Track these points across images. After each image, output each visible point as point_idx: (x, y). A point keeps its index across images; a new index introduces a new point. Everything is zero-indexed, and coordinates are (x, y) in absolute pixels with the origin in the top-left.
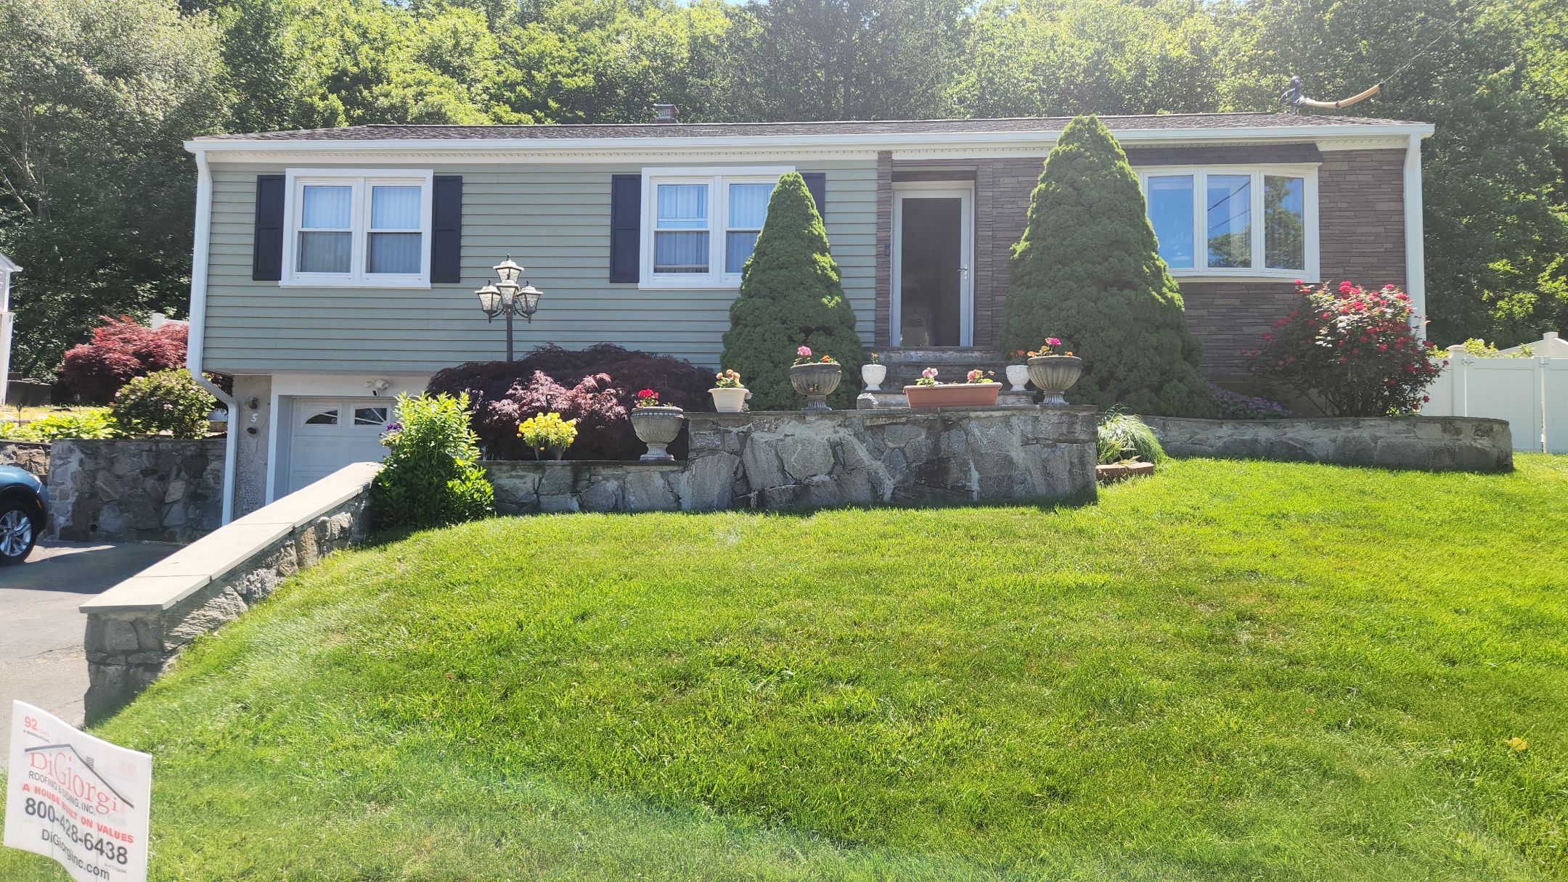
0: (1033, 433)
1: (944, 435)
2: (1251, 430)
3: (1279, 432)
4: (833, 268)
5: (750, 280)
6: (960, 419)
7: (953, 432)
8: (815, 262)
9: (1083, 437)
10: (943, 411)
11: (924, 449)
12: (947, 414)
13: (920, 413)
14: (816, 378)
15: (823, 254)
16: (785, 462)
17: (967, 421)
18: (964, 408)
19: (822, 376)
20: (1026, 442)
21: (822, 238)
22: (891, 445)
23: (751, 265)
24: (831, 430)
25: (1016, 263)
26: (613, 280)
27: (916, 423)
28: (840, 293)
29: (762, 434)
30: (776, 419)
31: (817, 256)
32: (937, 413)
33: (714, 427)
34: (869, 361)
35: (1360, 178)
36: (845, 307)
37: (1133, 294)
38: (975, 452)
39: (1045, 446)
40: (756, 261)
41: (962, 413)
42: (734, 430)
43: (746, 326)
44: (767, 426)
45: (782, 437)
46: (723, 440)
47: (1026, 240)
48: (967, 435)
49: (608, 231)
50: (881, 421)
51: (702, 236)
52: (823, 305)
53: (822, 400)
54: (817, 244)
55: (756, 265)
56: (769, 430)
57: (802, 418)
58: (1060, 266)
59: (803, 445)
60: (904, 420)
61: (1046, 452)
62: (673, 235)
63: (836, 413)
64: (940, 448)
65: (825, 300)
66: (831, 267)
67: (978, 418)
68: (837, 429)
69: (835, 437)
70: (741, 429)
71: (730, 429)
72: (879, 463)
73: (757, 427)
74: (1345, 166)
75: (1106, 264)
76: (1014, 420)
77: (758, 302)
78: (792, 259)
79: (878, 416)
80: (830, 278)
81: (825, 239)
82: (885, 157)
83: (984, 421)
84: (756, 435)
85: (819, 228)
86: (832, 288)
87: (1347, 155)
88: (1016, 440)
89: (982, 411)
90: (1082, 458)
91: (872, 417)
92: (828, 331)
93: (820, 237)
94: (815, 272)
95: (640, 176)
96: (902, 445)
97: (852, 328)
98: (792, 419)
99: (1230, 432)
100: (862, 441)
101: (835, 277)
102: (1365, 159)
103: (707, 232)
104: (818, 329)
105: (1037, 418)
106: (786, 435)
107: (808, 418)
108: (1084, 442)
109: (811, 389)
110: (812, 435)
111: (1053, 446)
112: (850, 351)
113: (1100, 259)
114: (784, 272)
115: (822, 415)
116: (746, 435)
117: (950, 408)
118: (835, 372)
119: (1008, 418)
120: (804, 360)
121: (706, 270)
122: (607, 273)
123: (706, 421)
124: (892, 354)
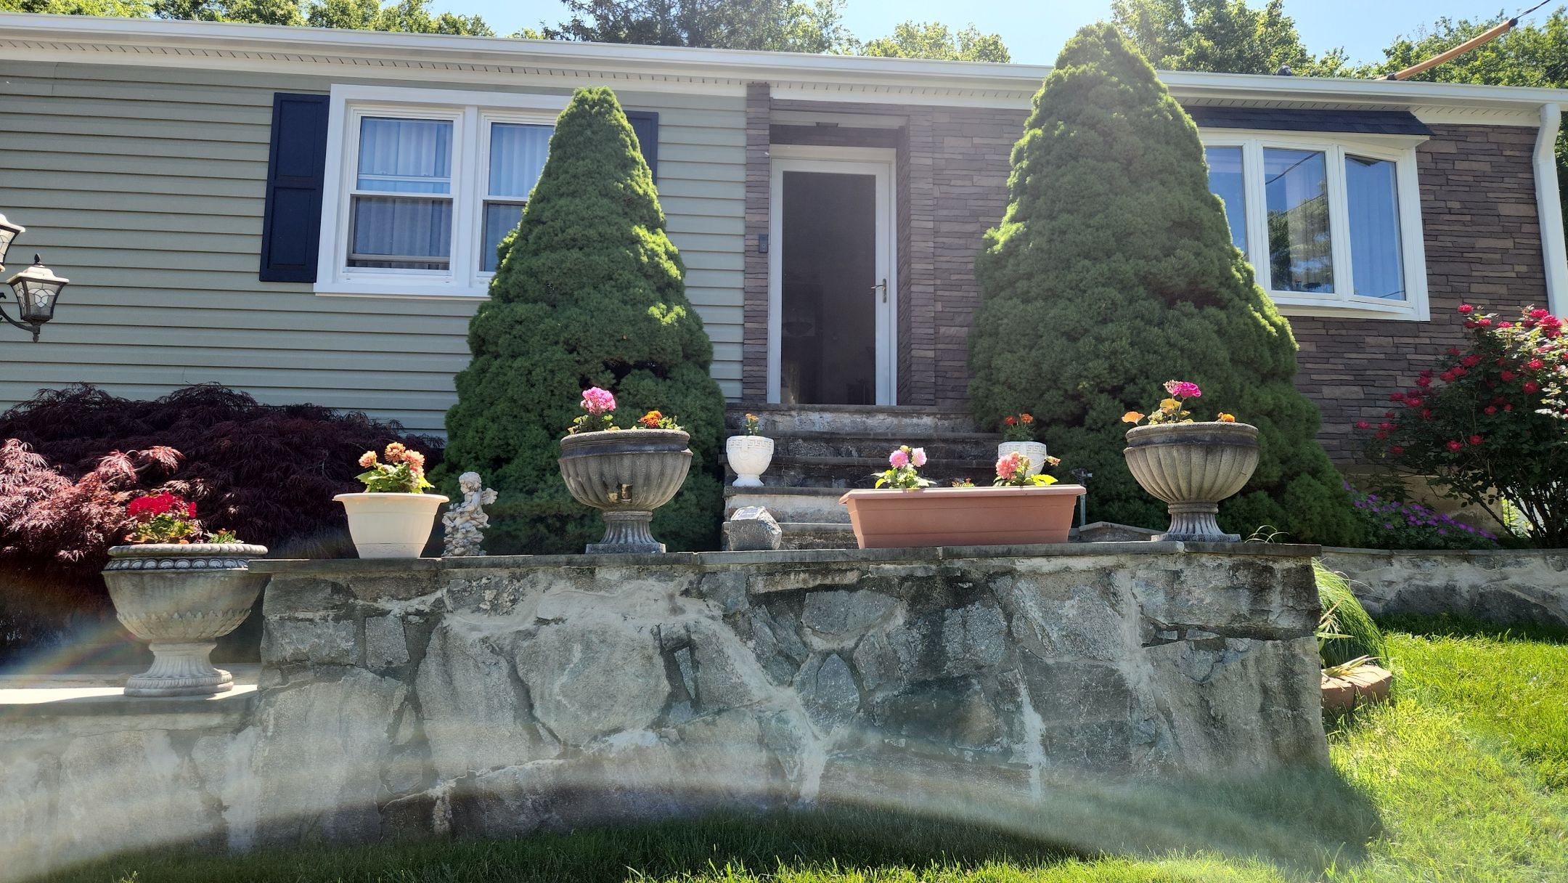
0: (1169, 614)
1: (954, 617)
2: (1441, 568)
3: (1494, 573)
4: (671, 256)
5: (509, 269)
6: (992, 577)
7: (976, 610)
8: (636, 241)
9: (1285, 622)
10: (949, 555)
11: (903, 654)
12: (958, 564)
13: (893, 560)
14: (625, 466)
15: (652, 229)
16: (535, 695)
17: (1008, 581)
18: (1000, 549)
19: (641, 462)
20: (1155, 637)
21: (651, 202)
22: (818, 643)
23: (513, 244)
24: (664, 605)
25: (998, 261)
26: (266, 275)
27: (882, 585)
28: (682, 301)
29: (474, 619)
30: (513, 577)
31: (641, 231)
32: (935, 559)
33: (338, 599)
34: (738, 430)
35: (1475, 166)
36: (691, 329)
37: (1222, 315)
38: (1029, 660)
39: (1199, 646)
40: (524, 236)
41: (997, 562)
42: (396, 608)
43: (497, 356)
44: (489, 595)
45: (529, 625)
46: (360, 637)
47: (1014, 220)
48: (1009, 617)
49: (261, 190)
50: (793, 582)
51: (442, 207)
52: (651, 319)
53: (640, 522)
54: (639, 209)
55: (521, 243)
56: (495, 607)
57: (586, 574)
58: (1087, 262)
59: (587, 646)
60: (852, 577)
61: (1203, 662)
62: (389, 205)
63: (677, 561)
64: (943, 651)
65: (655, 311)
66: (667, 252)
67: (1034, 574)
68: (681, 601)
69: (674, 626)
70: (415, 604)
71: (383, 604)
72: (791, 692)
73: (459, 599)
74: (1450, 148)
75: (1173, 260)
76: (1122, 581)
77: (521, 309)
78: (592, 233)
79: (786, 568)
80: (664, 273)
81: (657, 205)
82: (759, 92)
83: (1049, 582)
84: (457, 622)
85: (644, 184)
86: (669, 290)
87: (1453, 132)
88: (1129, 631)
89: (1048, 555)
90: (1288, 673)
91: (773, 571)
92: (661, 372)
93: (645, 201)
94: (637, 259)
95: (328, 97)
96: (849, 644)
97: (704, 366)
98: (557, 576)
99: (1406, 573)
100: (746, 634)
101: (674, 271)
102: (1478, 139)
103: (450, 202)
104: (640, 365)
105: (1176, 575)
106: (542, 622)
107: (602, 574)
108: (1289, 636)
109: (613, 496)
110: (613, 619)
111: (1217, 646)
112: (703, 408)
113: (1157, 252)
114: (575, 254)
115: (641, 563)
116: (430, 621)
117: (969, 549)
118: (676, 452)
119: (1107, 573)
120: (596, 422)
121: (446, 266)
122: (255, 264)
123: (314, 584)
124: (778, 418)
